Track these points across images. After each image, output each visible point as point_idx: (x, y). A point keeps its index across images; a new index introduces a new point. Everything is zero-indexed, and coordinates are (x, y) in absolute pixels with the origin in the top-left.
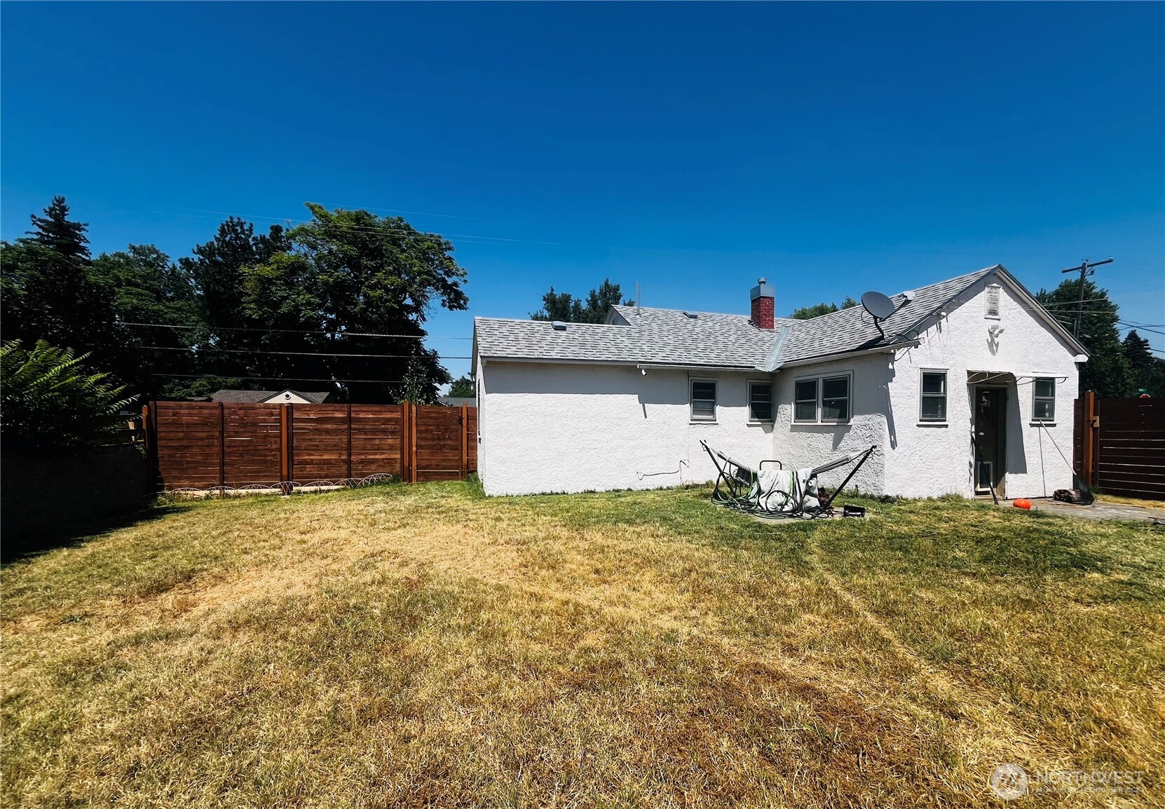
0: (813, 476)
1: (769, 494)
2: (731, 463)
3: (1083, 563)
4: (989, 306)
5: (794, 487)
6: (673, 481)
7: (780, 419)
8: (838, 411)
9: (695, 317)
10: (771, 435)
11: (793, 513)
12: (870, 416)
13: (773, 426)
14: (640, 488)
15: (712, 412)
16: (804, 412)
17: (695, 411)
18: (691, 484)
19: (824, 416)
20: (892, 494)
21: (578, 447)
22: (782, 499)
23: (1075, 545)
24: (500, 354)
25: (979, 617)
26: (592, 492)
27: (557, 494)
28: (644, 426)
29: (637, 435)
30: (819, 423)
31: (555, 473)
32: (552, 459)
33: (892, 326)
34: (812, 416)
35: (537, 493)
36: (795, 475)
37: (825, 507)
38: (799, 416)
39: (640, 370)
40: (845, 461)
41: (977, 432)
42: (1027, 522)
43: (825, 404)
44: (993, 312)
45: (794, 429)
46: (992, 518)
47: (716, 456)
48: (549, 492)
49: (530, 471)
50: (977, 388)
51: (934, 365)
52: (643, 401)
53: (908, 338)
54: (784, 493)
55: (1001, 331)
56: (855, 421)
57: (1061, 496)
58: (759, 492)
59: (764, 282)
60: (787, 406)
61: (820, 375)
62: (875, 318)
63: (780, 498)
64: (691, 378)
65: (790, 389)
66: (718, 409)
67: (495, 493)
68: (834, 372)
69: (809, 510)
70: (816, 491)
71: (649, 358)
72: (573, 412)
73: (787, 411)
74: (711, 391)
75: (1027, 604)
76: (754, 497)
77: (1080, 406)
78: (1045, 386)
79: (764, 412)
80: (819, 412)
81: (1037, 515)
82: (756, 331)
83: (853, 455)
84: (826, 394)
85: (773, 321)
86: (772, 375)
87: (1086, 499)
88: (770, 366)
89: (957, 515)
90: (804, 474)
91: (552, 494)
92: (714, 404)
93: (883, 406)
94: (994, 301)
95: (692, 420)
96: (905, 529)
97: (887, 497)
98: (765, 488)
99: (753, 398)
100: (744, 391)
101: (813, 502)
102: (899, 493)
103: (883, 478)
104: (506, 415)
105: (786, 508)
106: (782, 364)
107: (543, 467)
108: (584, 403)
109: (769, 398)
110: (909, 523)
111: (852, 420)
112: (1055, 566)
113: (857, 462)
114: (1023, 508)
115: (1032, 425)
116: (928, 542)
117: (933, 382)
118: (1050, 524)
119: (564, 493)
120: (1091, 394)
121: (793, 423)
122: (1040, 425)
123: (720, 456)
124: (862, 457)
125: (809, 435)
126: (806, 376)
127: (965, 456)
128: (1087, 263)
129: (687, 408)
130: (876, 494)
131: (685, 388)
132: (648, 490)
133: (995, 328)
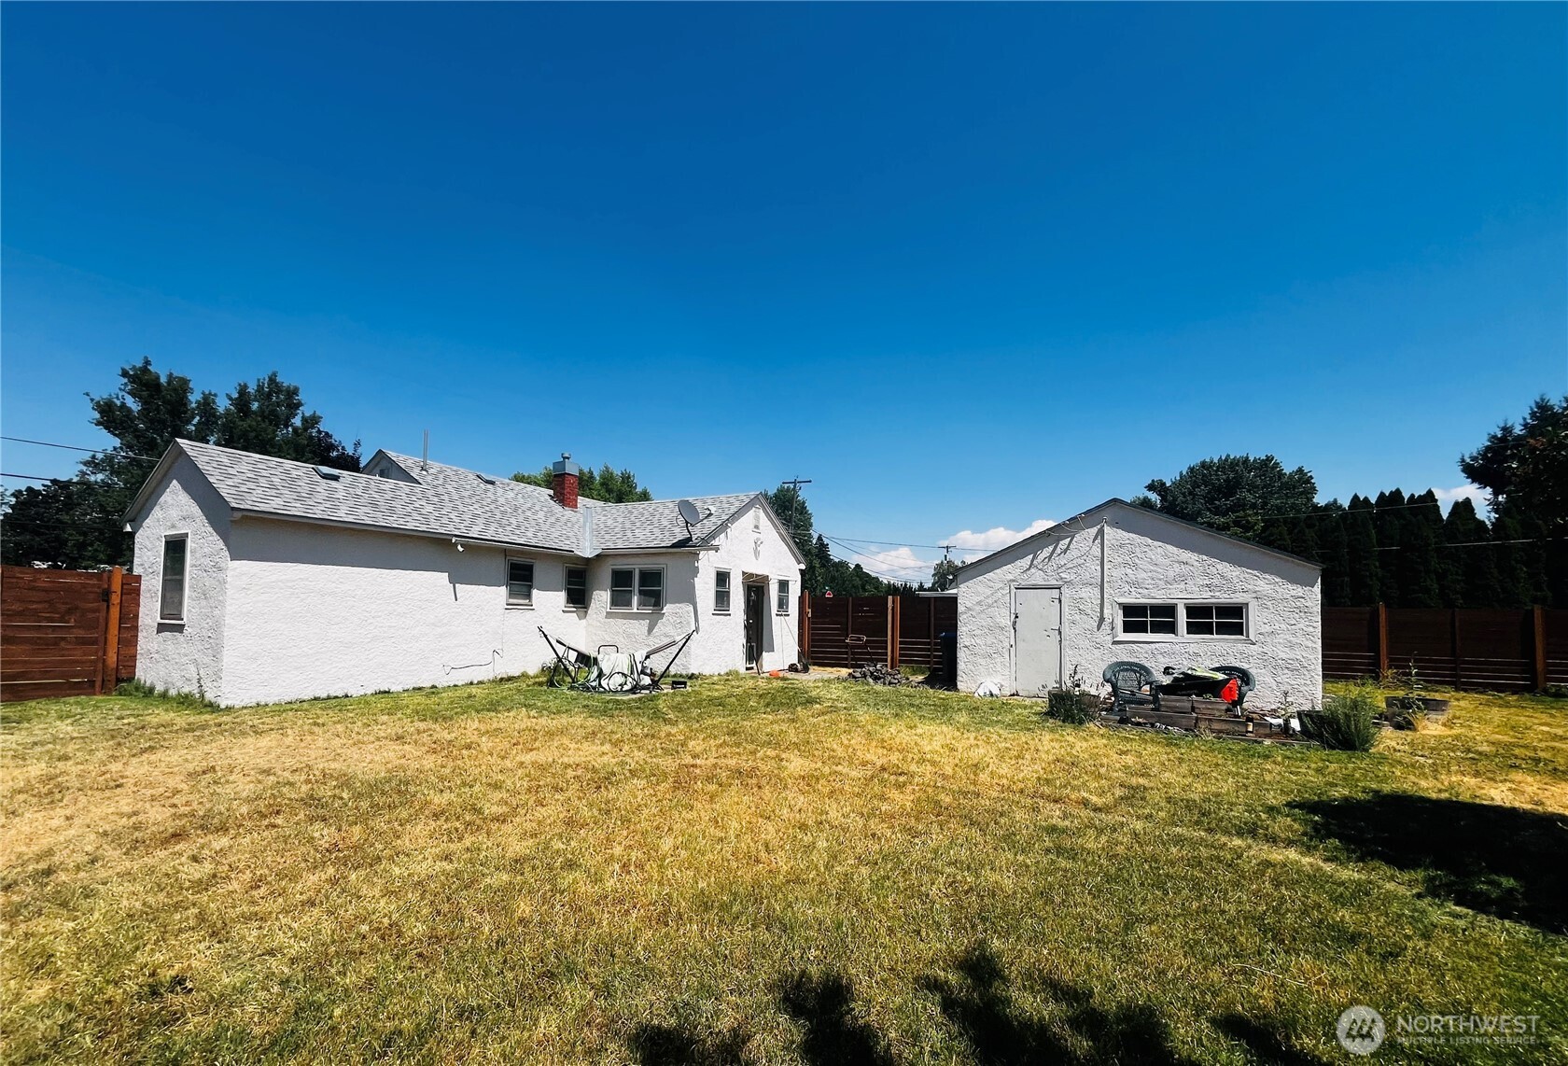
0: (647, 657)
1: (611, 676)
2: (569, 648)
3: (811, 701)
4: (754, 522)
5: (632, 666)
6: (485, 674)
7: (593, 605)
8: (653, 600)
9: (492, 483)
10: (584, 621)
11: (633, 690)
12: (680, 605)
13: (586, 612)
14: (446, 684)
15: (529, 596)
16: (619, 600)
17: (511, 595)
18: (505, 676)
19: (639, 604)
20: (696, 672)
21: (369, 636)
22: (622, 680)
23: (806, 693)
24: (263, 507)
25: (776, 727)
26: (385, 692)
27: (336, 697)
28: (453, 610)
29: (445, 621)
30: (635, 610)
31: (334, 670)
32: (331, 651)
33: (698, 532)
34: (629, 604)
35: (306, 698)
36: (632, 657)
37: (655, 684)
38: (614, 603)
39: (456, 544)
40: (673, 643)
41: (747, 620)
42: (781, 683)
43: (641, 592)
44: (757, 527)
45: (609, 615)
46: (762, 684)
47: (554, 643)
48: (324, 695)
49: (296, 668)
50: (748, 586)
51: (724, 566)
52: (453, 581)
53: (706, 543)
54: (623, 674)
55: (762, 543)
56: (668, 609)
57: (792, 668)
58: (600, 675)
59: (568, 458)
60: (603, 593)
61: (637, 566)
62: (687, 523)
63: (619, 679)
64: (508, 558)
65: (605, 575)
66: (535, 592)
67: (238, 702)
68: (649, 564)
69: (644, 688)
70: (648, 671)
71: (463, 531)
72: (364, 590)
73: (601, 598)
74: (527, 573)
75: (793, 720)
76: (595, 680)
77: (801, 599)
78: (784, 585)
79: (578, 598)
80: (635, 600)
81: (784, 679)
82: (560, 509)
83: (678, 639)
84: (642, 584)
85: (576, 502)
86: (588, 560)
87: (806, 670)
88: (588, 553)
89: (742, 683)
90: (640, 656)
91: (329, 698)
92: (530, 587)
93: (689, 597)
94: (757, 518)
95: (507, 605)
96: (716, 694)
97: (693, 674)
98: (606, 671)
99: (569, 583)
100: (559, 575)
101: (646, 680)
102: (701, 671)
103: (690, 658)
104: (262, 591)
105: (626, 688)
106: (601, 551)
107: (317, 663)
108: (379, 580)
109: (583, 584)
110: (717, 690)
111: (665, 608)
112: (800, 704)
113: (681, 644)
114: (774, 676)
115: (777, 615)
116: (733, 699)
117: (722, 578)
118: (793, 684)
119: (347, 696)
120: (807, 592)
121: (608, 610)
122: (781, 615)
123: (558, 641)
124: (685, 640)
125: (625, 621)
126: (622, 565)
127: (740, 639)
128: (798, 480)
129: (503, 590)
130: (684, 673)
131: (501, 567)
132: (455, 686)
133: (758, 539)
